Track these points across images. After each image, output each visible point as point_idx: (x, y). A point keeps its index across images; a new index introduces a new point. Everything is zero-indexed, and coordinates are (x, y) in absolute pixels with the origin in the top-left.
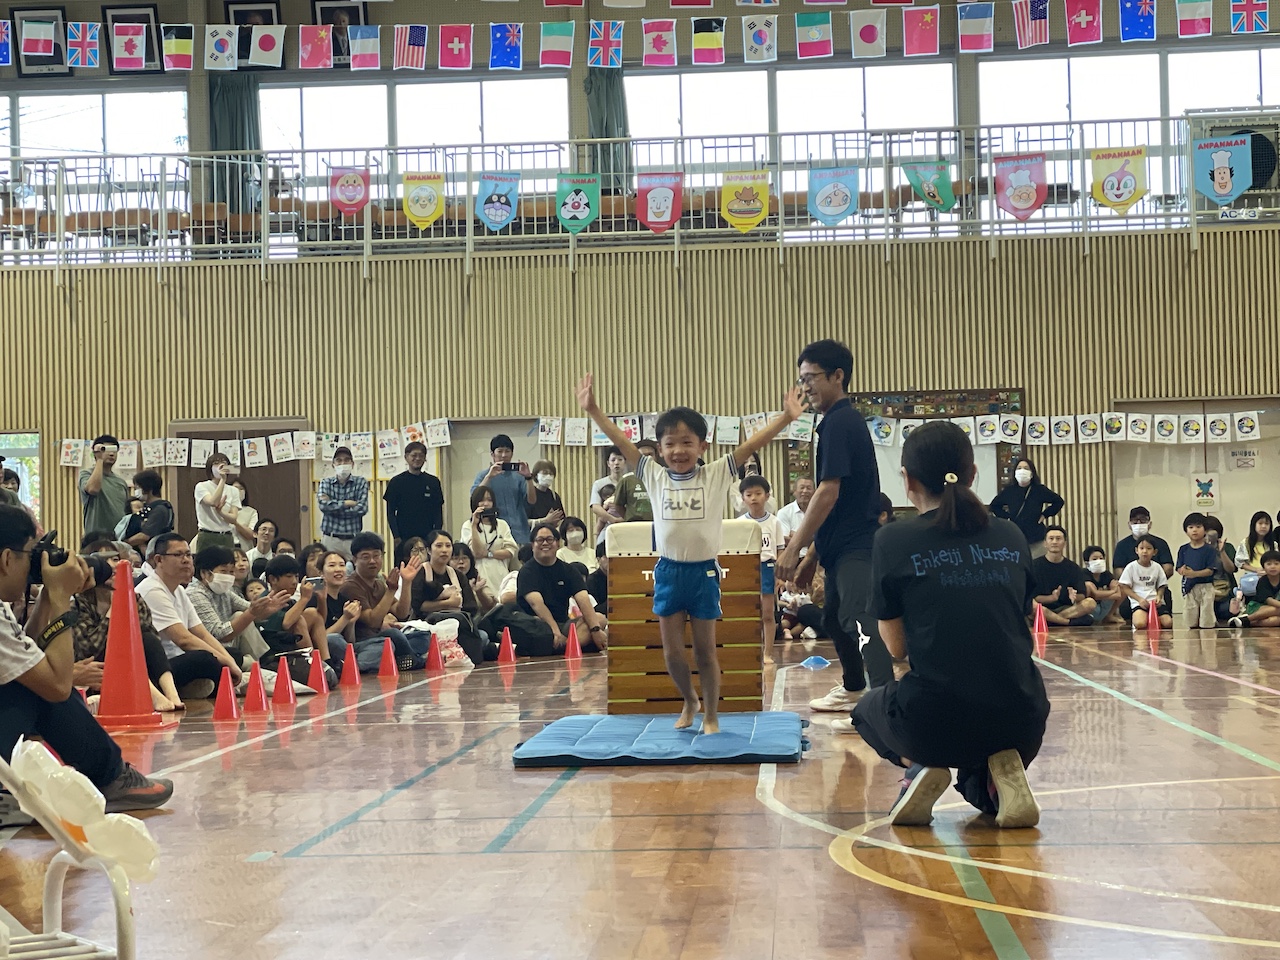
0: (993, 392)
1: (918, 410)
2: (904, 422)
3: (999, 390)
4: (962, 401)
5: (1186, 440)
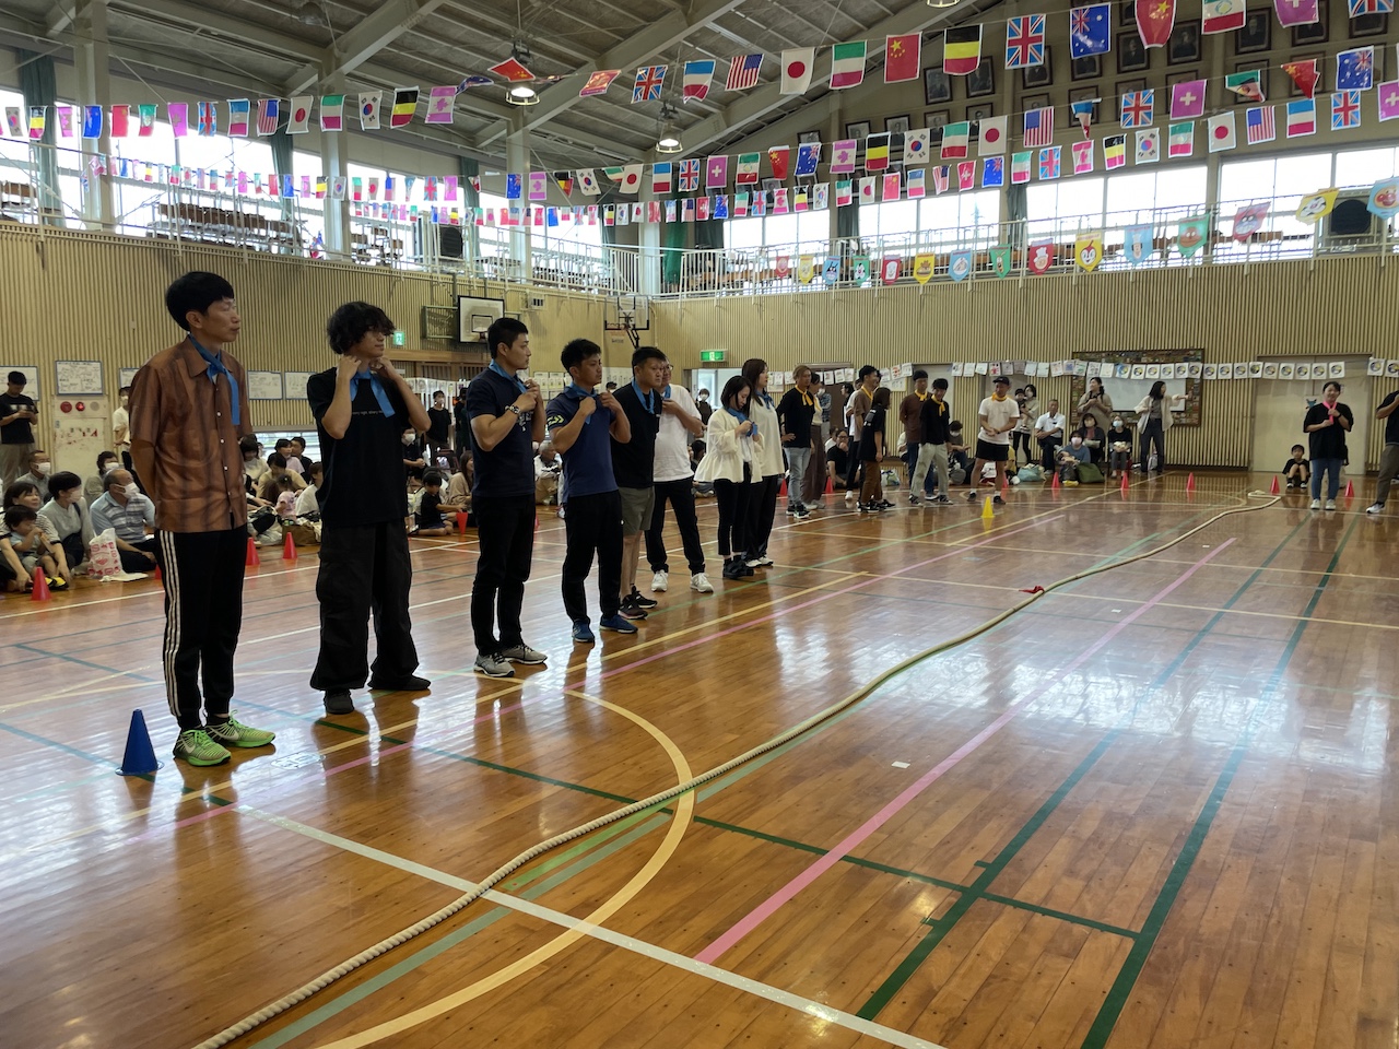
0: (1186, 350)
1: (1144, 360)
2: (1135, 366)
3: (1190, 350)
4: (1169, 355)
5: (1298, 377)
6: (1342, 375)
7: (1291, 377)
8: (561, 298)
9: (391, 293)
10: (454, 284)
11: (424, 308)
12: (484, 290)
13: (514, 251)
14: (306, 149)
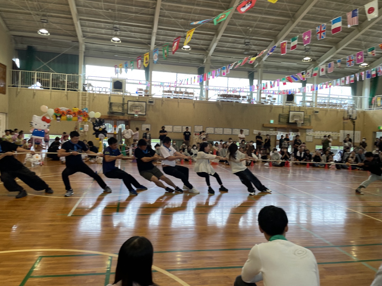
10: (290, 108)
11: (280, 114)
12: (299, 109)
13: (312, 99)
14: (256, 79)
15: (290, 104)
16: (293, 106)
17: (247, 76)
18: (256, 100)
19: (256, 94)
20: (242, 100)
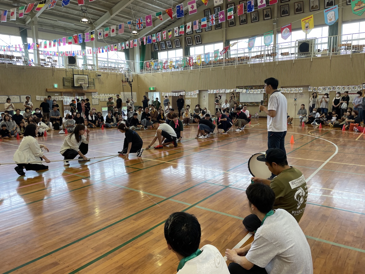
1: (253, 88)
2: (251, 90)
4: (259, 87)
5: (291, 92)
6: (302, 91)
7: (289, 92)
8: (107, 74)
9: (53, 74)
10: (73, 71)
11: (63, 78)
12: (83, 73)
13: (94, 62)
14: (30, 37)
15: (73, 67)
16: (75, 69)
17: (19, 33)
18: (34, 62)
19: (33, 55)
20: (17, 61)
